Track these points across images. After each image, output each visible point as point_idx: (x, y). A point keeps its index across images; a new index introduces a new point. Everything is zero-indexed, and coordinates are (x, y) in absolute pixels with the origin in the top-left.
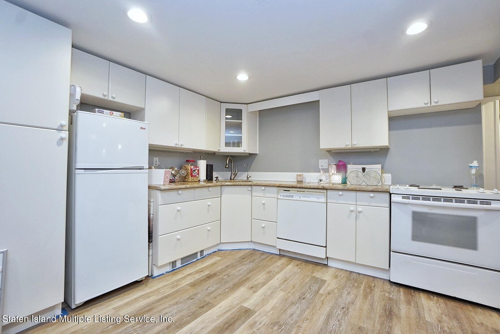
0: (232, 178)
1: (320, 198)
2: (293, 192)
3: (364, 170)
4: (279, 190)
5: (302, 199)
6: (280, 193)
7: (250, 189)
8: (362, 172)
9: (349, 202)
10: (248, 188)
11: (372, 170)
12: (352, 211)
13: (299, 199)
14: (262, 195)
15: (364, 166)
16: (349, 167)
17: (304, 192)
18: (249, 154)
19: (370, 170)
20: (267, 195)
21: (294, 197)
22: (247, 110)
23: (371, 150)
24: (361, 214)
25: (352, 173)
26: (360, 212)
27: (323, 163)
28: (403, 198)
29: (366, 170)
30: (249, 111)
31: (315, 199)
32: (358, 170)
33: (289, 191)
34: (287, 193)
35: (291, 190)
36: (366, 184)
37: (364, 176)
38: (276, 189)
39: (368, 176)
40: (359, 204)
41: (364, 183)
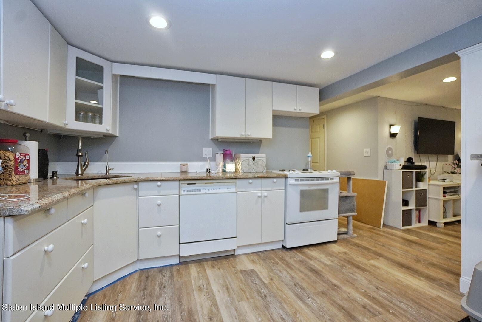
0: (80, 172)
1: (230, 189)
2: (199, 185)
3: (254, 158)
4: (182, 184)
5: (211, 191)
6: (182, 188)
7: (135, 186)
8: (252, 160)
9: (257, 189)
10: (134, 185)
11: (260, 158)
12: (259, 197)
13: (208, 192)
14: (156, 192)
15: (254, 155)
16: (242, 156)
17: (212, 184)
18: (104, 136)
19: (258, 159)
20: (163, 192)
21: (202, 190)
22: (111, 71)
23: (250, 141)
24: (266, 198)
25: (245, 161)
26: (265, 197)
27: (207, 151)
28: (296, 180)
29: (256, 159)
30: (114, 73)
31: (226, 190)
32: (249, 159)
33: (195, 184)
34: (192, 187)
35: (197, 183)
36: (255, 172)
37: (254, 164)
38: (177, 183)
39: (257, 165)
40: (264, 190)
41: (253, 171)
